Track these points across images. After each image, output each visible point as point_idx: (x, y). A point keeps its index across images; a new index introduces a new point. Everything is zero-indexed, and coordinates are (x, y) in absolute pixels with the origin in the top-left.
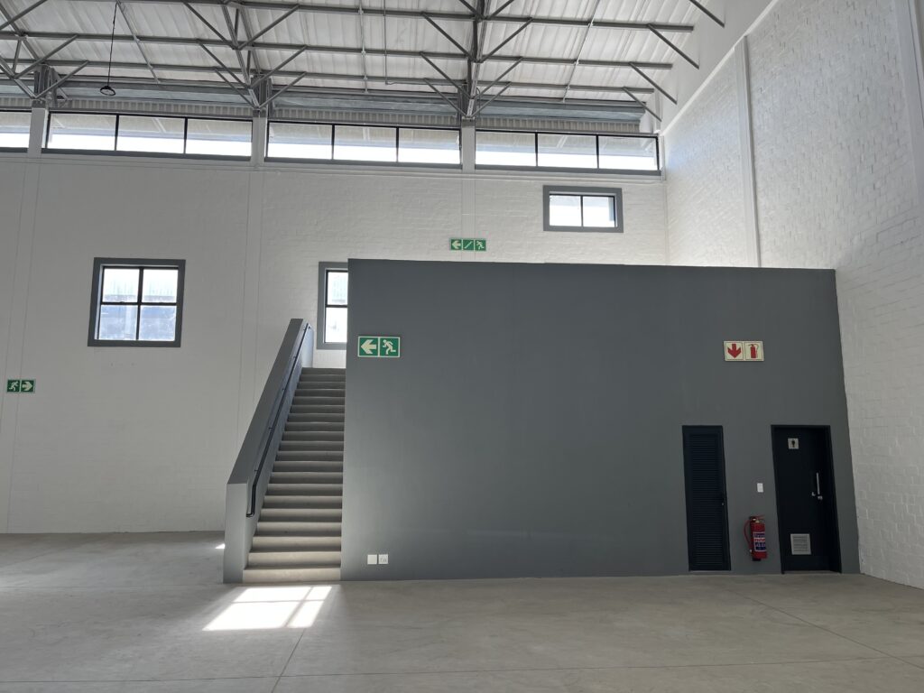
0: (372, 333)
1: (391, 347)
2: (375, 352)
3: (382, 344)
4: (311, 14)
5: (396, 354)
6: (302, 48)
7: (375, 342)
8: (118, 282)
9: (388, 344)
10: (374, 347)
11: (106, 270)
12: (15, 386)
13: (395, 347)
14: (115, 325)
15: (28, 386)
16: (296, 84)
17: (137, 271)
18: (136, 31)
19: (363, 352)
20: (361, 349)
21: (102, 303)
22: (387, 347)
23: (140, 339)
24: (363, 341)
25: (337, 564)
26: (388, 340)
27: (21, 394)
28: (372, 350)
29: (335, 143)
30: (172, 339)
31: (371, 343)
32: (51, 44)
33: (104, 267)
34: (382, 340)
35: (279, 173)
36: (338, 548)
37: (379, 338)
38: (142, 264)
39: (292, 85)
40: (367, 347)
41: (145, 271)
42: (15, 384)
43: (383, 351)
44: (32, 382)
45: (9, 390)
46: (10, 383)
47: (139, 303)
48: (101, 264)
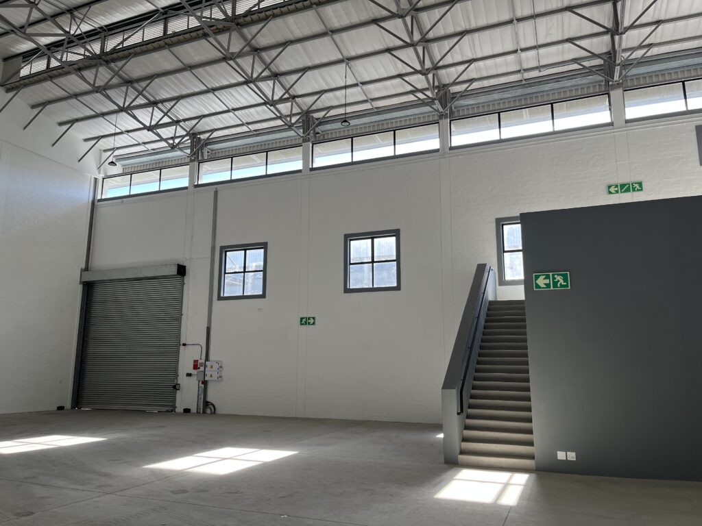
0: (544, 270)
1: (562, 281)
2: (548, 285)
3: (554, 278)
4: (476, 35)
5: (567, 286)
6: (471, 61)
7: (547, 277)
8: (360, 248)
9: (558, 278)
10: (547, 281)
11: (351, 242)
12: (305, 321)
13: (565, 280)
14: (360, 278)
15: (312, 321)
16: (468, 89)
17: (370, 241)
18: (360, 80)
19: (538, 286)
20: (536, 284)
21: (351, 264)
22: (559, 281)
23: (375, 286)
24: (537, 277)
25: (531, 457)
26: (558, 275)
27: (308, 326)
28: (545, 284)
29: (501, 126)
30: (395, 285)
31: (544, 279)
32: (309, 100)
33: (351, 240)
34: (553, 275)
35: (461, 157)
36: (531, 444)
37: (551, 274)
38: (372, 235)
40: (541, 281)
41: (375, 240)
42: (304, 320)
43: (555, 284)
44: (314, 318)
45: (301, 324)
46: (302, 319)
47: (373, 262)
48: (349, 238)
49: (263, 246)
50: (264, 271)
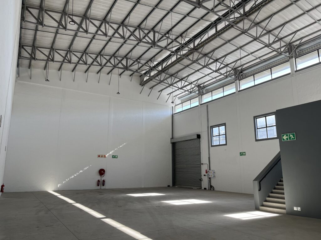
0: (286, 133)
1: (292, 137)
2: (287, 139)
3: (289, 136)
5: (294, 139)
7: (287, 136)
8: (261, 122)
9: (291, 136)
10: (287, 137)
11: (257, 119)
12: (242, 154)
13: (294, 136)
14: (262, 134)
15: (244, 154)
16: (301, 42)
17: (265, 118)
19: (284, 139)
20: (283, 138)
21: (257, 129)
22: (291, 137)
23: (268, 138)
24: (283, 136)
25: (284, 209)
26: (291, 134)
27: (243, 156)
28: (286, 138)
31: (286, 136)
33: (257, 118)
34: (289, 134)
35: (300, 75)
36: (284, 203)
37: (288, 134)
38: (265, 115)
39: (300, 43)
40: (285, 137)
41: (267, 117)
42: (241, 153)
43: (290, 138)
44: (245, 153)
45: (240, 155)
46: (240, 153)
47: (267, 127)
48: (256, 118)
49: (224, 124)
50: (226, 134)
